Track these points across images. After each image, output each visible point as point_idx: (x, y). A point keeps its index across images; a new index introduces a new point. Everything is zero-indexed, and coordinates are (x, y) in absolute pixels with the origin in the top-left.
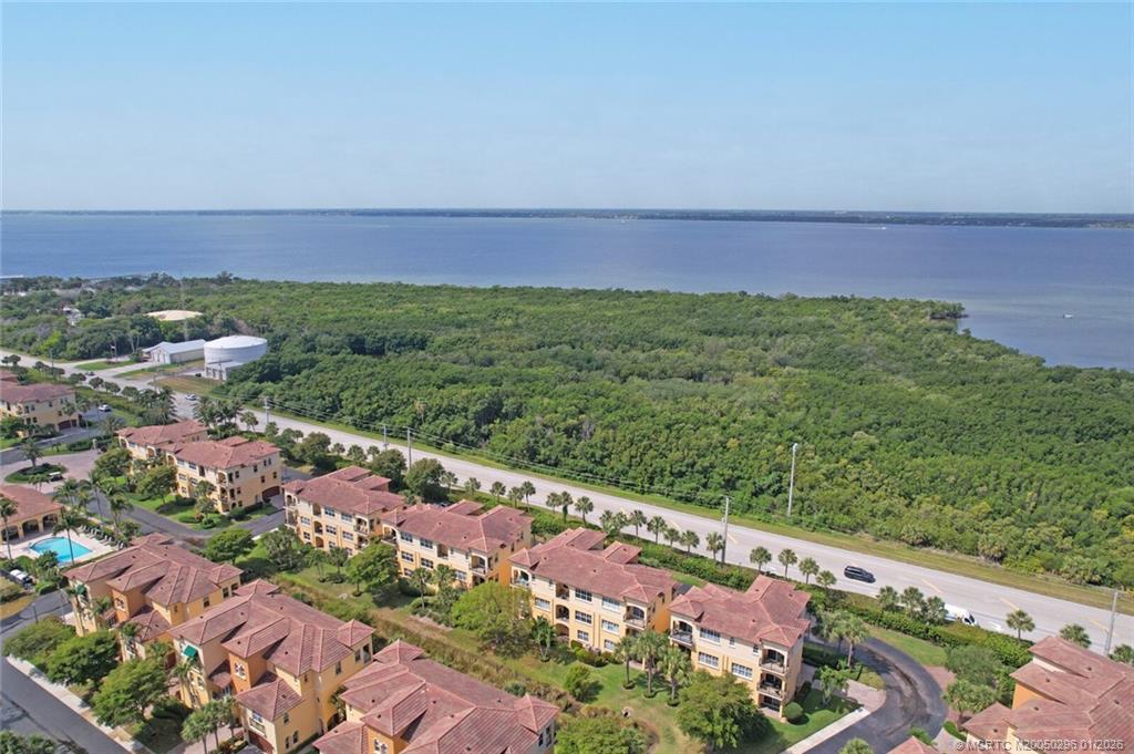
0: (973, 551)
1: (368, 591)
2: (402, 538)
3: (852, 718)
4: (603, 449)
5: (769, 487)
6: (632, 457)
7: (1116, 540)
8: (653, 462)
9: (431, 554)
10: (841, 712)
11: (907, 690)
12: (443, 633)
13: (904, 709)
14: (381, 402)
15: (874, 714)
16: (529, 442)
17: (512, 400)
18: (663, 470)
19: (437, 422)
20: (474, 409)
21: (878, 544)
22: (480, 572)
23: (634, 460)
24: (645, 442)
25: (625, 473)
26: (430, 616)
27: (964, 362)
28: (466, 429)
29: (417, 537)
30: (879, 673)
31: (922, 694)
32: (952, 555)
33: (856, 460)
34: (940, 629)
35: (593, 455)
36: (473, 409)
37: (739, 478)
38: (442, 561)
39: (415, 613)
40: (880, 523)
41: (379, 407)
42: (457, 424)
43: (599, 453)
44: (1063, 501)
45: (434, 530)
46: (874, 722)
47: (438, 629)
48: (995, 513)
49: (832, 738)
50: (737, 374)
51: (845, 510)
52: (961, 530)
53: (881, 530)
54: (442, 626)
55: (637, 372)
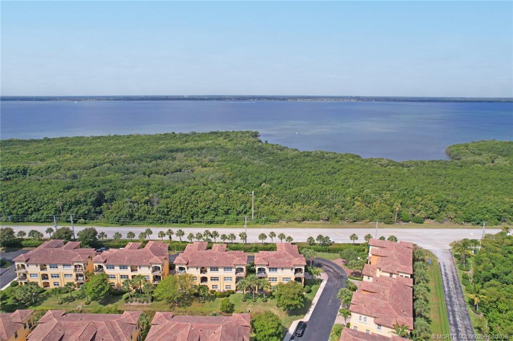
0: (318, 219)
1: (93, 300)
2: (107, 268)
3: (323, 285)
4: (167, 208)
5: (242, 211)
6: (182, 209)
7: (355, 206)
8: (192, 209)
9: (128, 272)
10: (319, 284)
11: (332, 271)
12: (147, 307)
13: (335, 276)
14: (29, 205)
15: (328, 281)
16: (129, 211)
17: (108, 193)
18: (198, 212)
19: (72, 210)
20: (91, 200)
21: (288, 224)
22: (157, 273)
23: (183, 210)
24: (187, 202)
25: (180, 217)
26: (136, 301)
27: (274, 153)
28: (89, 211)
29: (117, 266)
30: (320, 267)
31: (336, 270)
32: (313, 222)
33: (268, 195)
34: (330, 247)
35: (163, 211)
36: (89, 201)
37: (229, 209)
38: (134, 273)
39: (127, 302)
40: (287, 216)
41: (29, 208)
42: (84, 209)
43: (166, 210)
44: (337, 197)
45: (126, 260)
46: (330, 284)
47: (144, 306)
48: (321, 205)
49: (322, 294)
50: (196, 167)
51: (273, 214)
52: (312, 213)
53: (288, 218)
54: (145, 303)
55: (154, 172)
